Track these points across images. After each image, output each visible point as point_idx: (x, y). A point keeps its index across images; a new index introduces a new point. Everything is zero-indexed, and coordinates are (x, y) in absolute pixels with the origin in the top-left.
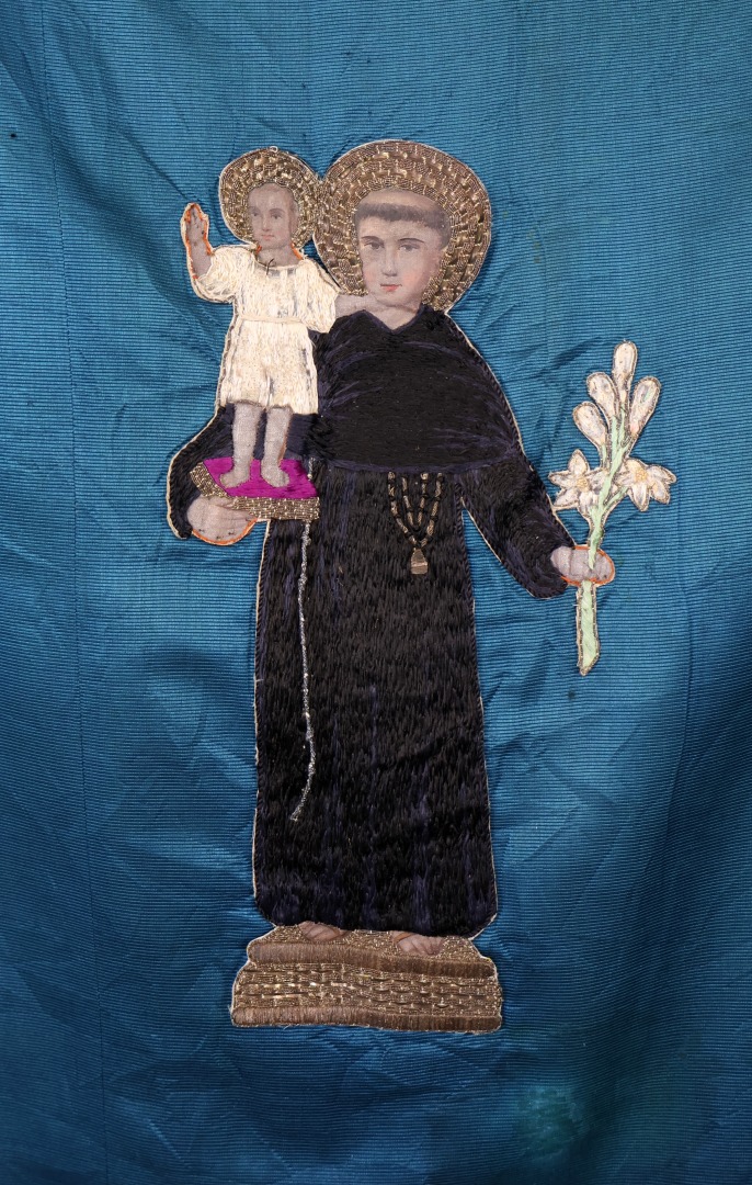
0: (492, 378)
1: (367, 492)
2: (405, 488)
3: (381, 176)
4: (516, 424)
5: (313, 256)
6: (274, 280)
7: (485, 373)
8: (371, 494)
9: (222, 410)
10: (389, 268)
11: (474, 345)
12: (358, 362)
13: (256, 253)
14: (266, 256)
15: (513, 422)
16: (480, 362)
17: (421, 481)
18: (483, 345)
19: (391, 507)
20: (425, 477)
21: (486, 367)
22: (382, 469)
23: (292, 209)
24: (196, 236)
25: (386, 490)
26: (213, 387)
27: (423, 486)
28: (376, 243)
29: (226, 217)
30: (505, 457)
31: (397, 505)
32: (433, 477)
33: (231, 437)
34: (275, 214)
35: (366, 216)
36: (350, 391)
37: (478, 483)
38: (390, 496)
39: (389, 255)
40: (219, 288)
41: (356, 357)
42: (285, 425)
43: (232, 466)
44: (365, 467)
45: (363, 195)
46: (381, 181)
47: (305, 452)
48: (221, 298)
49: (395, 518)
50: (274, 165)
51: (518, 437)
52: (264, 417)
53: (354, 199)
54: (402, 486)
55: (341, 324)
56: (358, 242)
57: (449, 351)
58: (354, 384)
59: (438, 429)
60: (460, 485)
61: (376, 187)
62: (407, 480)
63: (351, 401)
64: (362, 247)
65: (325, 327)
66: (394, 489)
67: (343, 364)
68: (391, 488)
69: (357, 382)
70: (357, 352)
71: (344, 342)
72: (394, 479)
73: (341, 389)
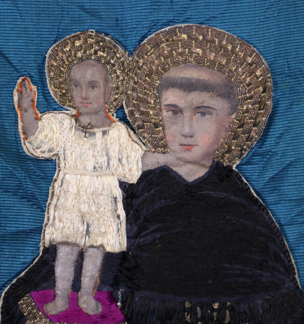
0: (273, 222)
1: (167, 318)
2: (199, 315)
3: (180, 54)
4: (293, 261)
5: (123, 119)
6: (91, 141)
7: (267, 218)
8: (171, 320)
9: (46, 250)
10: (187, 130)
11: (257, 194)
12: (161, 208)
13: (76, 118)
14: (85, 120)
15: (290, 260)
16: (263, 209)
17: (213, 310)
18: (265, 194)
20: (216, 306)
21: (267, 213)
22: (180, 299)
23: (106, 81)
24: (26, 104)
25: (183, 317)
26: (39, 231)
27: (215, 314)
28: (176, 110)
29: (51, 89)
30: (284, 290)
32: (223, 306)
33: (53, 272)
34: (92, 85)
35: (167, 88)
36: (154, 232)
37: (261, 311)
38: (187, 322)
39: (187, 119)
40: (45, 148)
42: (99, 262)
43: (54, 296)
44: (166, 296)
45: (165, 70)
46: (181, 58)
47: (116, 284)
48: (47, 155)
50: (91, 46)
51: (295, 273)
52: (81, 255)
53: (158, 73)
54: (196, 314)
55: (146, 176)
56: (160, 110)
57: (236, 199)
58: (157, 226)
59: (227, 265)
60: (246, 313)
61: (176, 64)
62: (202, 308)
63: (155, 240)
64: (164, 113)
65: (133, 177)
66: (190, 316)
67: (148, 210)
68: (188, 315)
69: (160, 224)
70: (160, 200)
71: (149, 192)
72: (191, 308)
73: (146, 230)
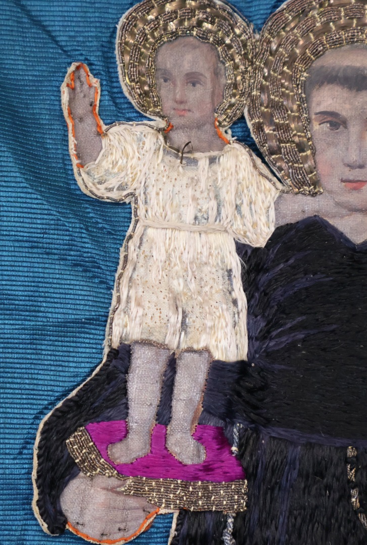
1: (316, 474)
3: (344, 28)
5: (245, 139)
6: (190, 173)
8: (323, 477)
9: (114, 353)
10: (353, 157)
12: (306, 289)
13: (166, 133)
14: (179, 138)
19: (350, 497)
22: (339, 442)
23: (216, 74)
24: (81, 108)
25: (345, 472)
26: (102, 320)
28: (336, 121)
29: (124, 83)
31: (360, 494)
33: (124, 392)
34: (193, 79)
35: (321, 84)
36: (292, 329)
38: (349, 481)
39: (354, 138)
40: (113, 182)
41: (303, 282)
42: (202, 376)
43: (126, 433)
44: (315, 438)
45: (317, 55)
46: (344, 35)
47: (229, 416)
48: (115, 195)
49: (356, 513)
50: (192, 11)
52: (172, 364)
53: (305, 60)
55: (282, 234)
56: (309, 120)
58: (300, 319)
61: (337, 44)
63: (294, 343)
64: (316, 126)
65: (260, 238)
66: (356, 472)
67: (285, 292)
68: (351, 470)
69: (304, 317)
70: (305, 274)
71: (287, 261)
72: (357, 457)
73: (281, 326)
